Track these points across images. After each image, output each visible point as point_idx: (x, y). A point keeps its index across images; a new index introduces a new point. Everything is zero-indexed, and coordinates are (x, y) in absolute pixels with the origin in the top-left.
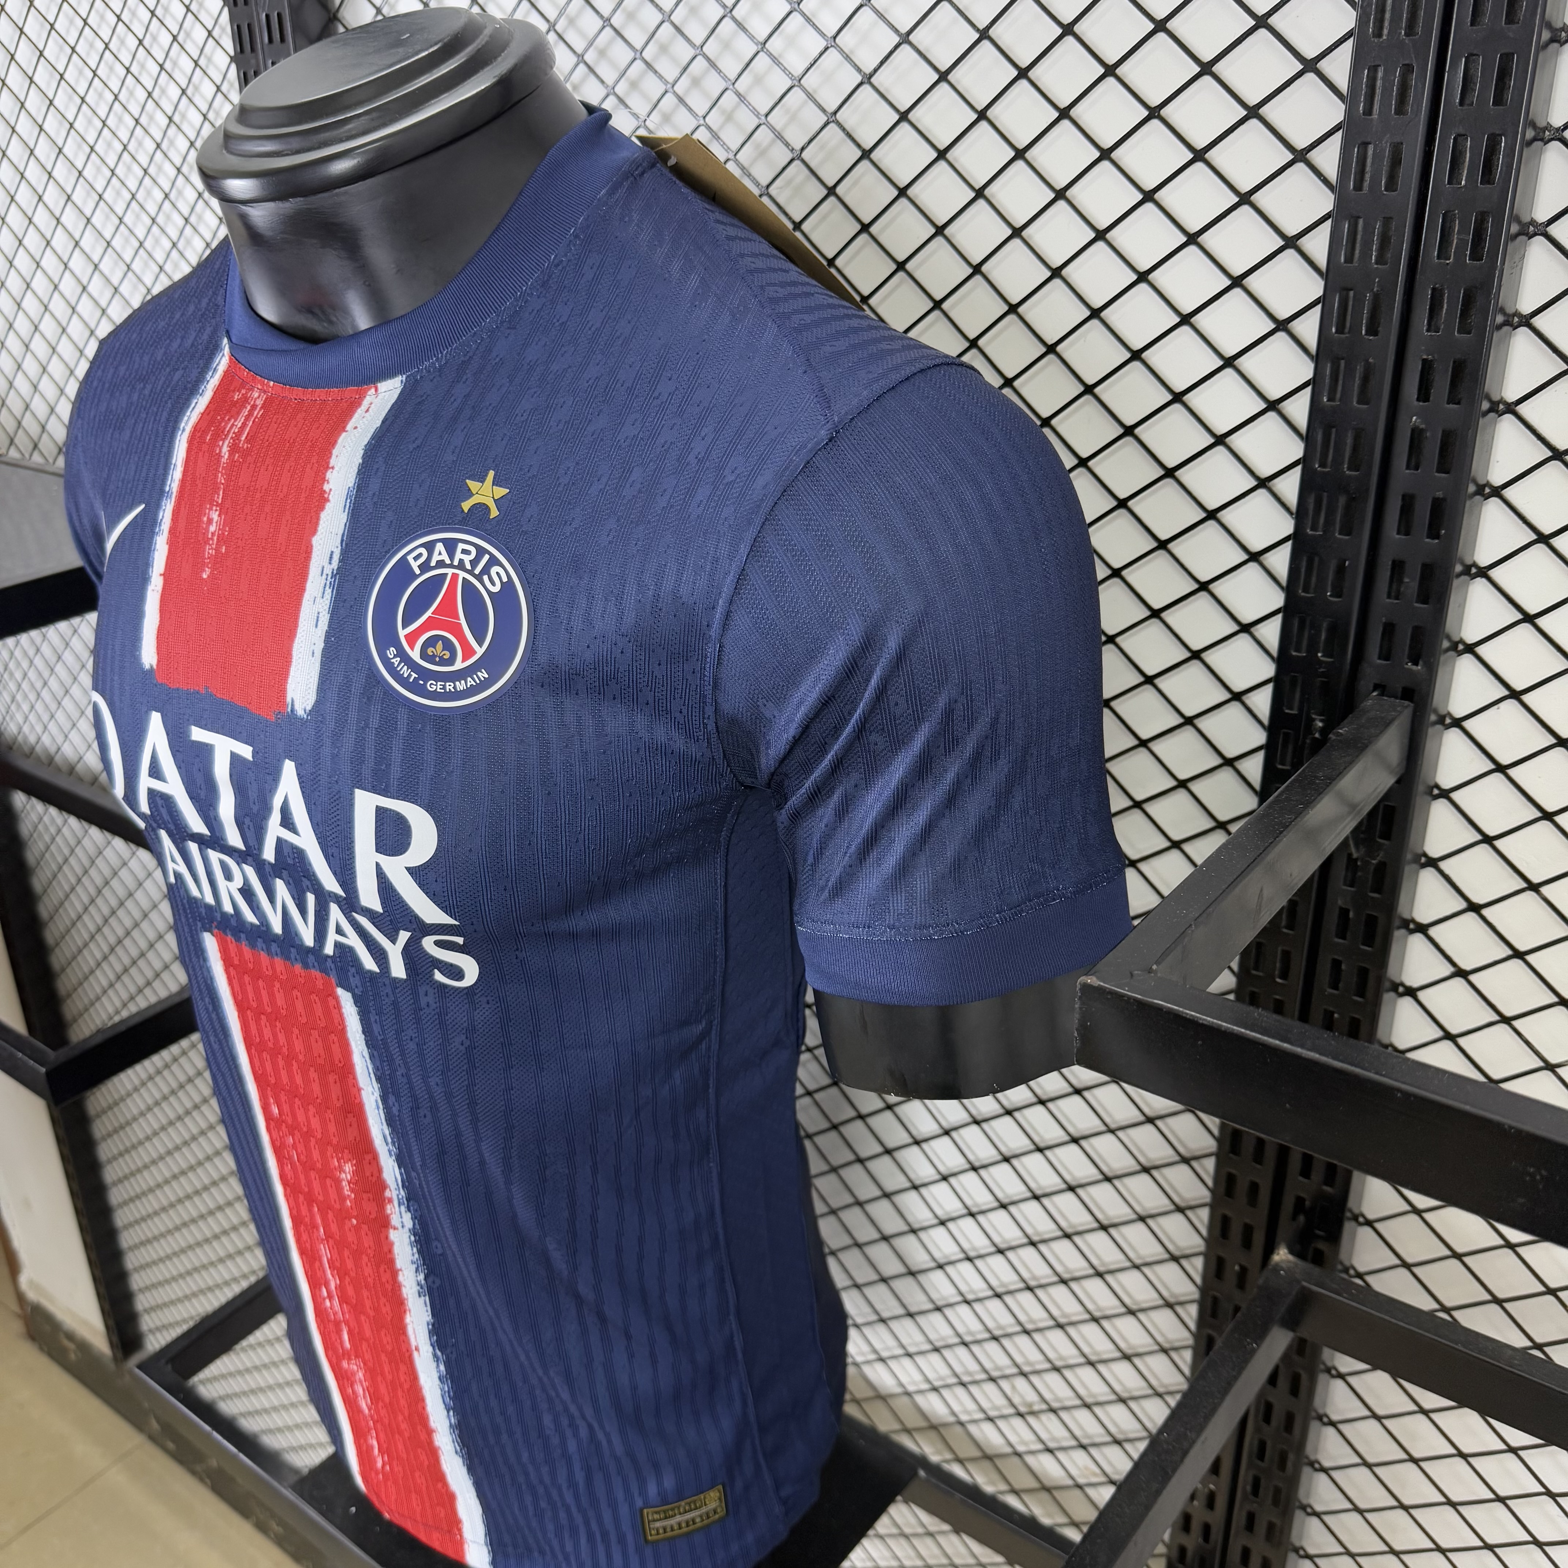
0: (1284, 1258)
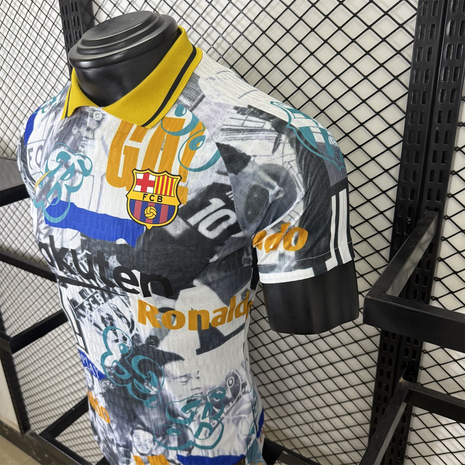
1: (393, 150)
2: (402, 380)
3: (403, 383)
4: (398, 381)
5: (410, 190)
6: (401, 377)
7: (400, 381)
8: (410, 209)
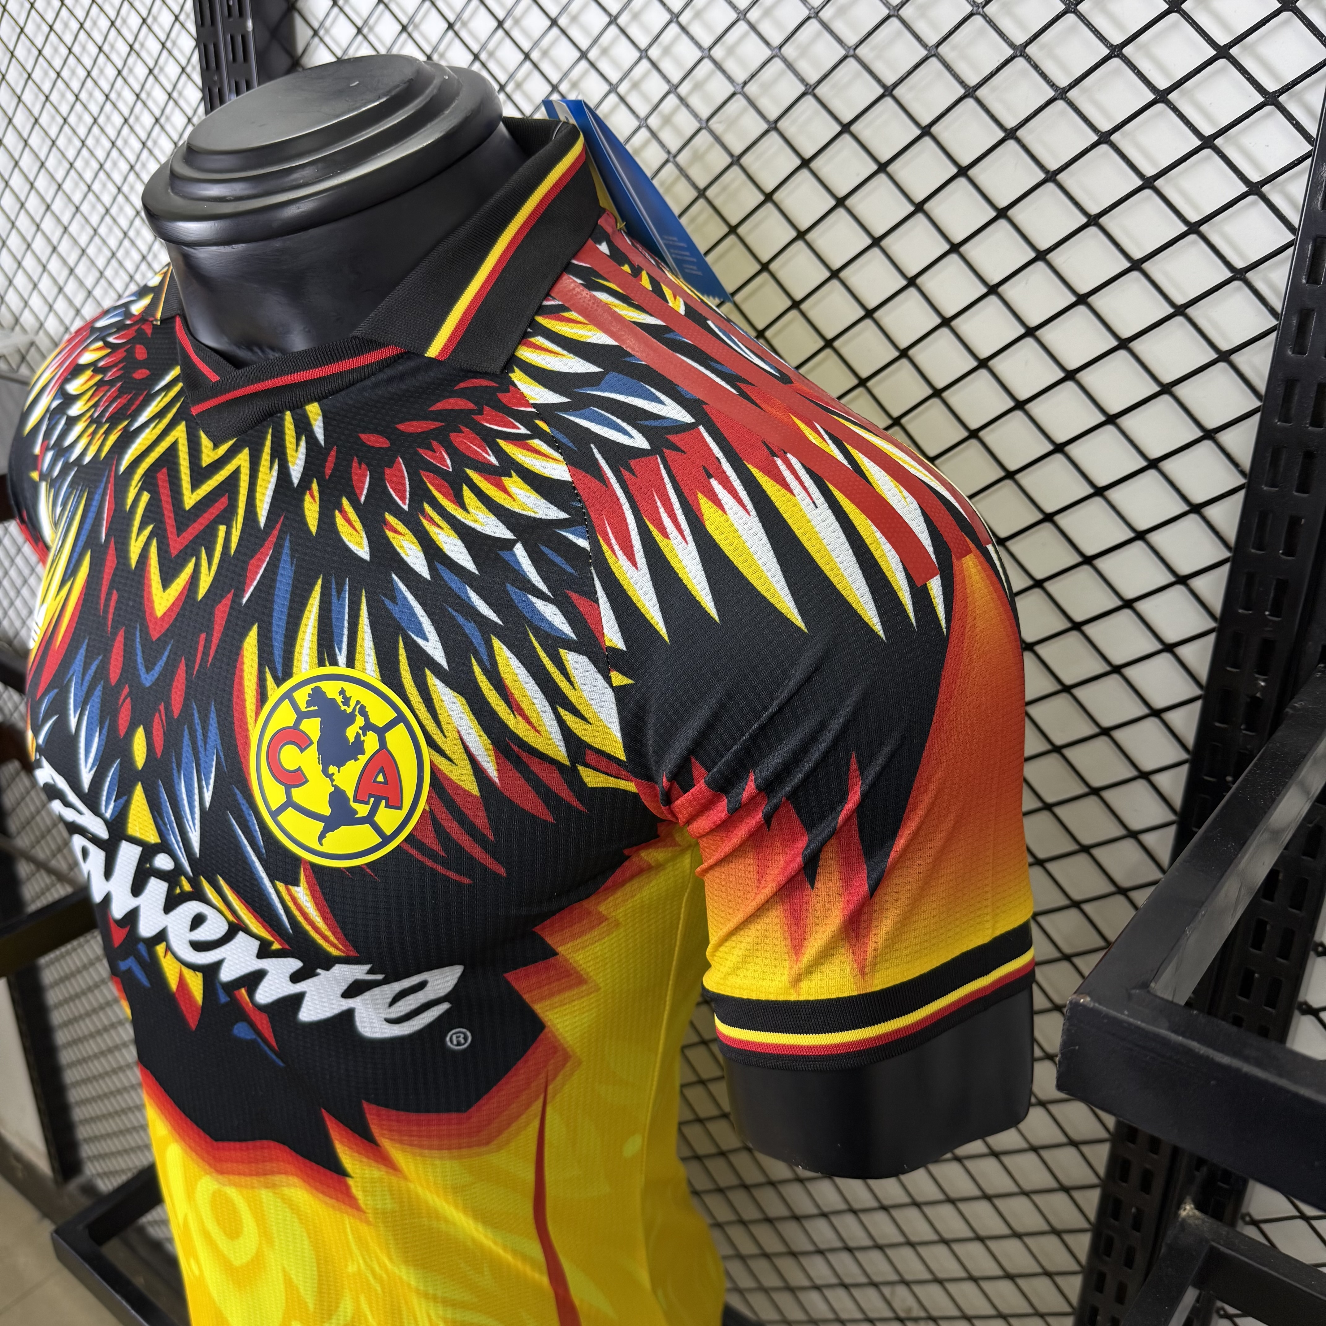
0: (1191, 1213)
1: (1227, 438)
2: (1188, 1210)
3: (1190, 1221)
4: (1176, 1215)
5: (1274, 582)
6: (1188, 1199)
7: (1183, 1213)
8: (1267, 646)
